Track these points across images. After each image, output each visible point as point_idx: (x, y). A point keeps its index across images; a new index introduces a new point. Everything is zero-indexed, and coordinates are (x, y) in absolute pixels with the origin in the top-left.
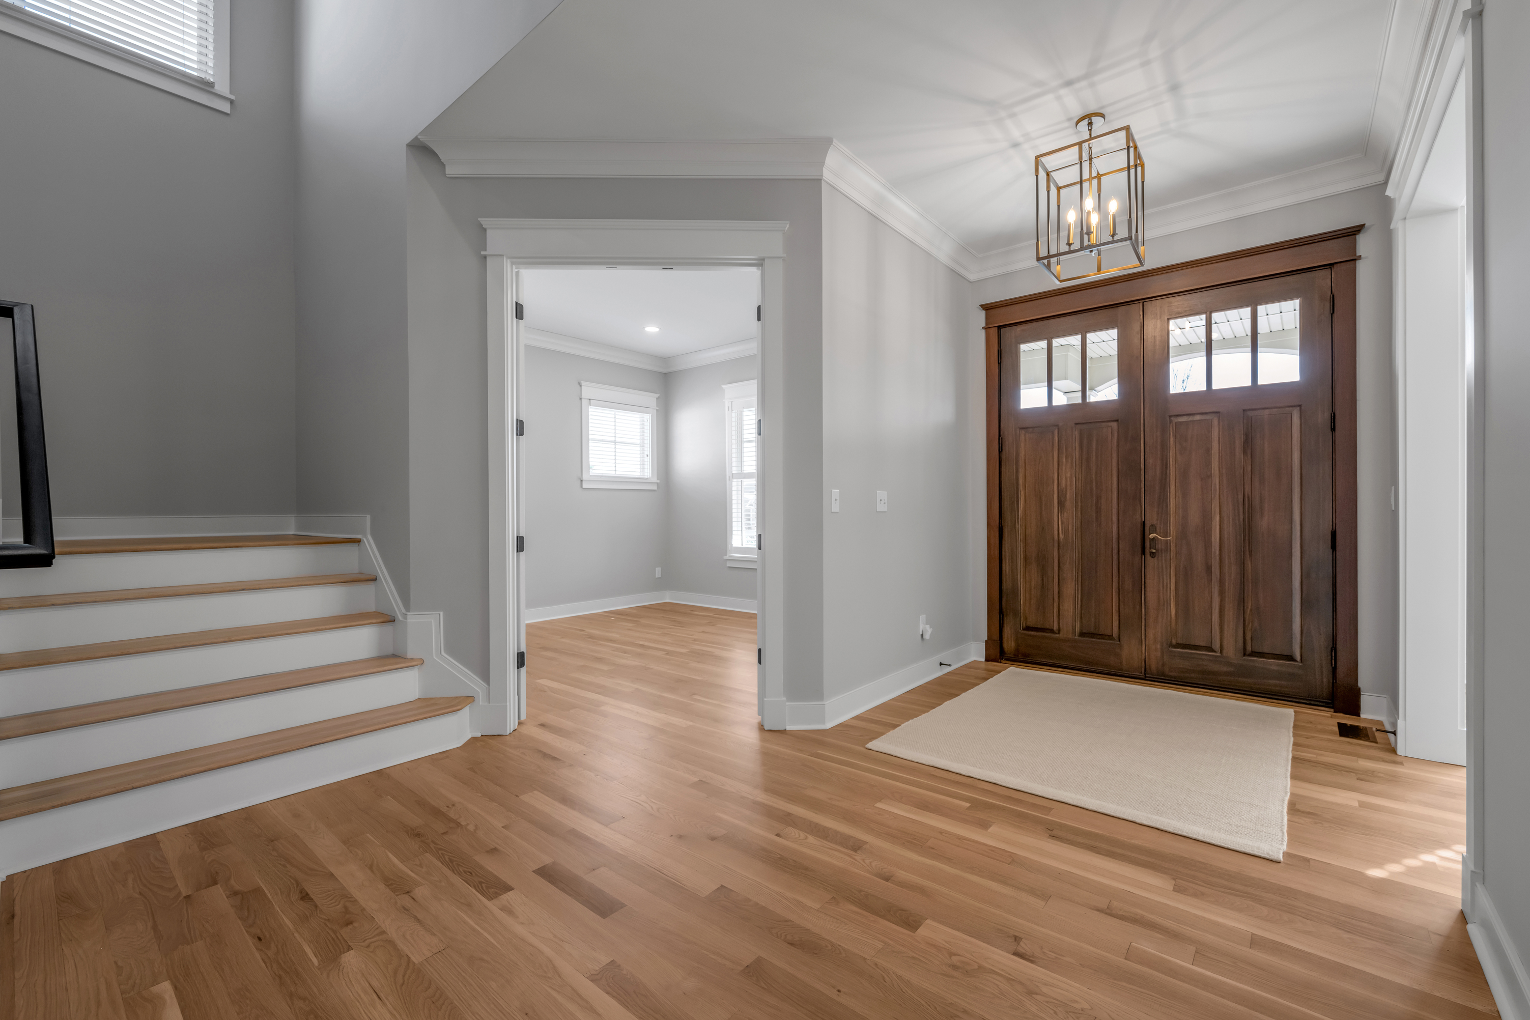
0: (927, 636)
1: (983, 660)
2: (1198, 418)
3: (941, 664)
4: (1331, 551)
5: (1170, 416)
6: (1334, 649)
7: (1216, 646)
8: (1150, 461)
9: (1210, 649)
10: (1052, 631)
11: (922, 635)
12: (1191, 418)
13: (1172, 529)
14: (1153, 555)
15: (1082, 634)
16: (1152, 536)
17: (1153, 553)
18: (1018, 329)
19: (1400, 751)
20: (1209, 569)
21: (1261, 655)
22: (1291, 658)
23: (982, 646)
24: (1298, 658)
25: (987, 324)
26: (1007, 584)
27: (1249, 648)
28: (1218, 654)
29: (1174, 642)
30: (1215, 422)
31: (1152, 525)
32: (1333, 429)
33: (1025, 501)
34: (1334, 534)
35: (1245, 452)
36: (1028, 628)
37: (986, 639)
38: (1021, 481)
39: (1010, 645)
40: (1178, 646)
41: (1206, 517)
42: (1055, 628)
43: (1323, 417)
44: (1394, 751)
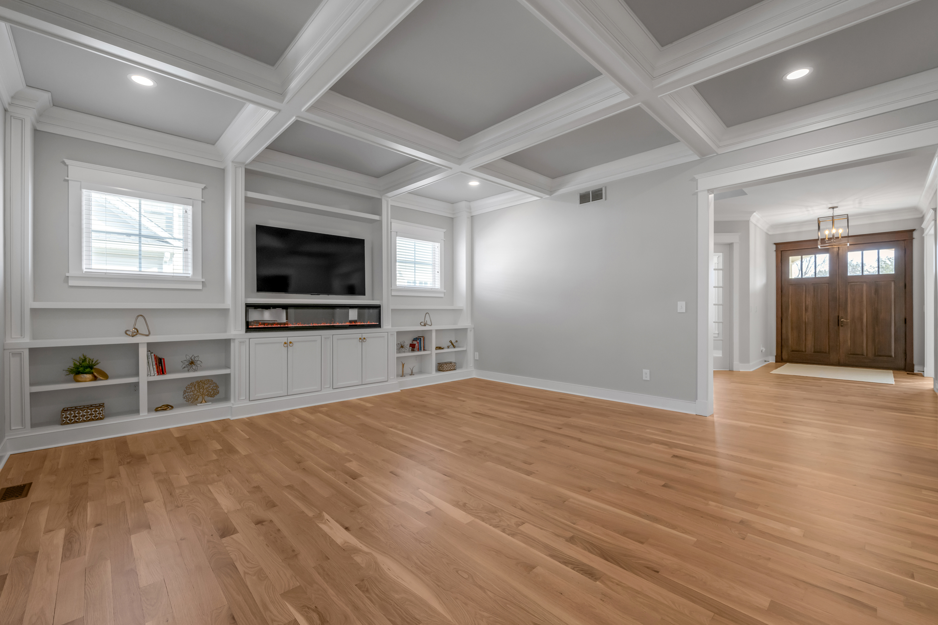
0: (763, 351)
1: (774, 362)
2: (858, 283)
3: (765, 361)
4: (904, 324)
5: (848, 283)
6: (906, 353)
7: (865, 354)
8: (841, 296)
9: (863, 355)
10: (802, 351)
11: (762, 351)
12: (856, 283)
13: (849, 317)
14: (842, 326)
15: (815, 352)
16: (842, 320)
17: (842, 325)
18: (789, 252)
19: (925, 376)
20: (862, 331)
21: (880, 356)
22: (891, 356)
23: (774, 358)
24: (893, 356)
25: (776, 249)
26: (784, 336)
27: (876, 354)
28: (866, 356)
29: (850, 353)
30: (865, 285)
31: (842, 317)
32: (905, 288)
33: (792, 309)
34: (905, 320)
35: (875, 294)
36: (793, 351)
37: (775, 354)
38: (790, 302)
39: (785, 356)
40: (851, 354)
41: (861, 314)
42: (804, 350)
43: (902, 284)
44: (924, 376)
